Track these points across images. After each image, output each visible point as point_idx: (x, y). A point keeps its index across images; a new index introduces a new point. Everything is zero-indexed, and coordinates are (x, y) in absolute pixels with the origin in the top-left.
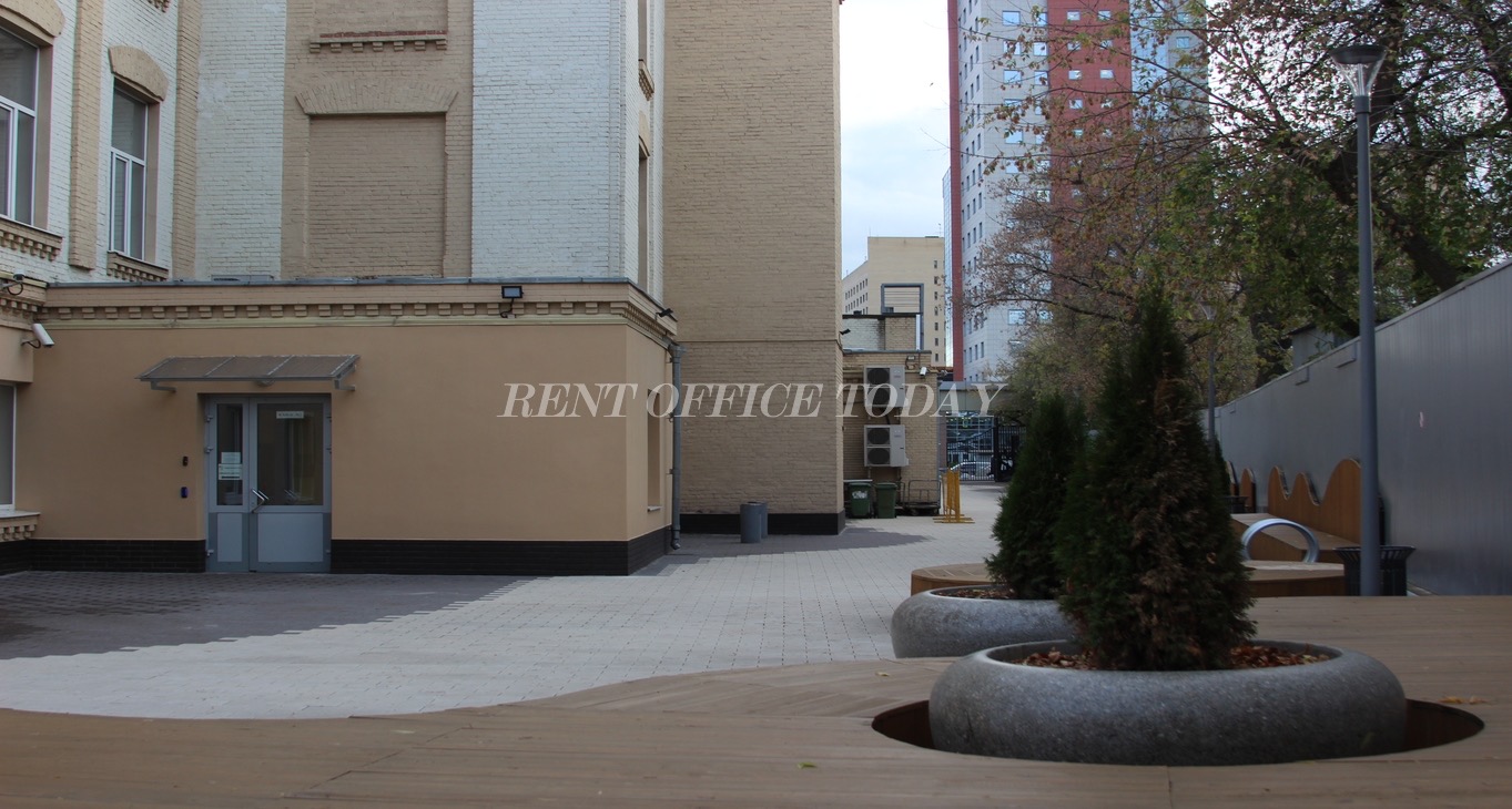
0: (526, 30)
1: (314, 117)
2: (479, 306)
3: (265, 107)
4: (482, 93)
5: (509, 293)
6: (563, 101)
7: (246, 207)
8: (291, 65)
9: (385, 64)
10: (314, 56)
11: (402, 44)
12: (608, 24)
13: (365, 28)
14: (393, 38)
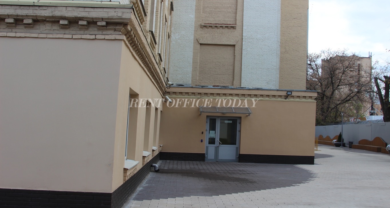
0: (256, 25)
1: (201, 44)
2: (280, 96)
3: (189, 41)
4: (245, 40)
5: (288, 93)
6: (266, 43)
7: (183, 66)
8: (196, 31)
9: (220, 32)
10: (202, 29)
11: (225, 27)
12: (277, 25)
13: (214, 22)
14: (223, 25)
